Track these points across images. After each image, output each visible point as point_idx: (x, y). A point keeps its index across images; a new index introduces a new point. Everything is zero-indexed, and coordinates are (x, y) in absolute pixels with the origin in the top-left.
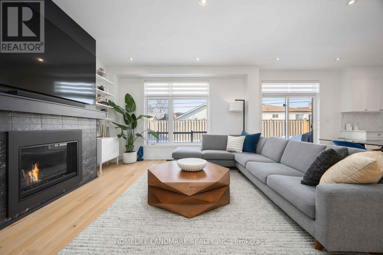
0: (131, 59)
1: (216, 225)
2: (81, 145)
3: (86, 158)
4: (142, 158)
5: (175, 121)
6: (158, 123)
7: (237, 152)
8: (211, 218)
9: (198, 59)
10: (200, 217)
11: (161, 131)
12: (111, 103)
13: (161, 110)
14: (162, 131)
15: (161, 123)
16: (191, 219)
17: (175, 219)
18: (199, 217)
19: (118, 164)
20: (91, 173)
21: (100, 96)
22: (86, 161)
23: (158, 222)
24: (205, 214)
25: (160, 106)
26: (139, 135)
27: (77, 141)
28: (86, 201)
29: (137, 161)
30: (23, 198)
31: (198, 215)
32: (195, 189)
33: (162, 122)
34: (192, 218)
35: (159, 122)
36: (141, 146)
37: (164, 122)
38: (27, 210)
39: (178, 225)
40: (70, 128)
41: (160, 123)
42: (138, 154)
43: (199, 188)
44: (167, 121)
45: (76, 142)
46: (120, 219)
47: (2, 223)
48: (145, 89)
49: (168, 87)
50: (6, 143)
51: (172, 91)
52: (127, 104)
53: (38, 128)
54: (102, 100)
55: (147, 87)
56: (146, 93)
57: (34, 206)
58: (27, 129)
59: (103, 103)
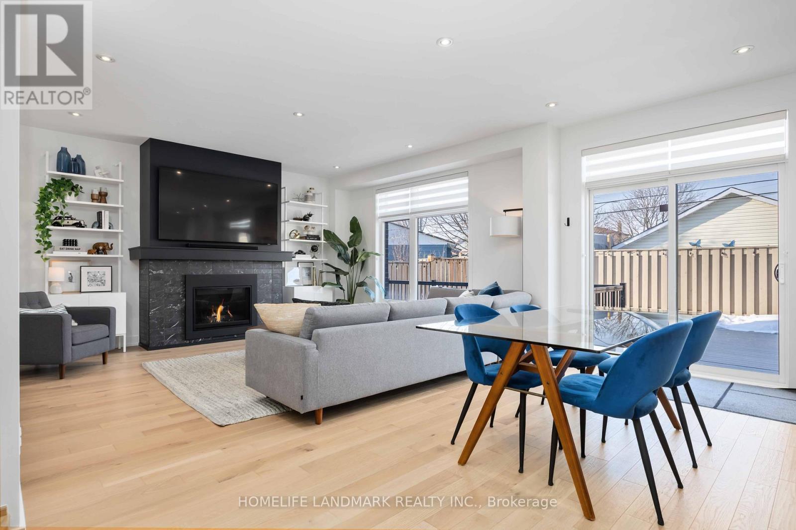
0: (337, 167)
2: (256, 291)
12: (328, 235)
21: (306, 229)
26: (361, 284)
27: (250, 287)
38: (200, 340)
47: (183, 342)
48: (378, 204)
49: (407, 196)
50: (185, 283)
51: (413, 202)
52: (353, 234)
53: (210, 271)
54: (311, 233)
55: (381, 200)
56: (379, 212)
57: (207, 339)
58: (200, 273)
59: (308, 237)
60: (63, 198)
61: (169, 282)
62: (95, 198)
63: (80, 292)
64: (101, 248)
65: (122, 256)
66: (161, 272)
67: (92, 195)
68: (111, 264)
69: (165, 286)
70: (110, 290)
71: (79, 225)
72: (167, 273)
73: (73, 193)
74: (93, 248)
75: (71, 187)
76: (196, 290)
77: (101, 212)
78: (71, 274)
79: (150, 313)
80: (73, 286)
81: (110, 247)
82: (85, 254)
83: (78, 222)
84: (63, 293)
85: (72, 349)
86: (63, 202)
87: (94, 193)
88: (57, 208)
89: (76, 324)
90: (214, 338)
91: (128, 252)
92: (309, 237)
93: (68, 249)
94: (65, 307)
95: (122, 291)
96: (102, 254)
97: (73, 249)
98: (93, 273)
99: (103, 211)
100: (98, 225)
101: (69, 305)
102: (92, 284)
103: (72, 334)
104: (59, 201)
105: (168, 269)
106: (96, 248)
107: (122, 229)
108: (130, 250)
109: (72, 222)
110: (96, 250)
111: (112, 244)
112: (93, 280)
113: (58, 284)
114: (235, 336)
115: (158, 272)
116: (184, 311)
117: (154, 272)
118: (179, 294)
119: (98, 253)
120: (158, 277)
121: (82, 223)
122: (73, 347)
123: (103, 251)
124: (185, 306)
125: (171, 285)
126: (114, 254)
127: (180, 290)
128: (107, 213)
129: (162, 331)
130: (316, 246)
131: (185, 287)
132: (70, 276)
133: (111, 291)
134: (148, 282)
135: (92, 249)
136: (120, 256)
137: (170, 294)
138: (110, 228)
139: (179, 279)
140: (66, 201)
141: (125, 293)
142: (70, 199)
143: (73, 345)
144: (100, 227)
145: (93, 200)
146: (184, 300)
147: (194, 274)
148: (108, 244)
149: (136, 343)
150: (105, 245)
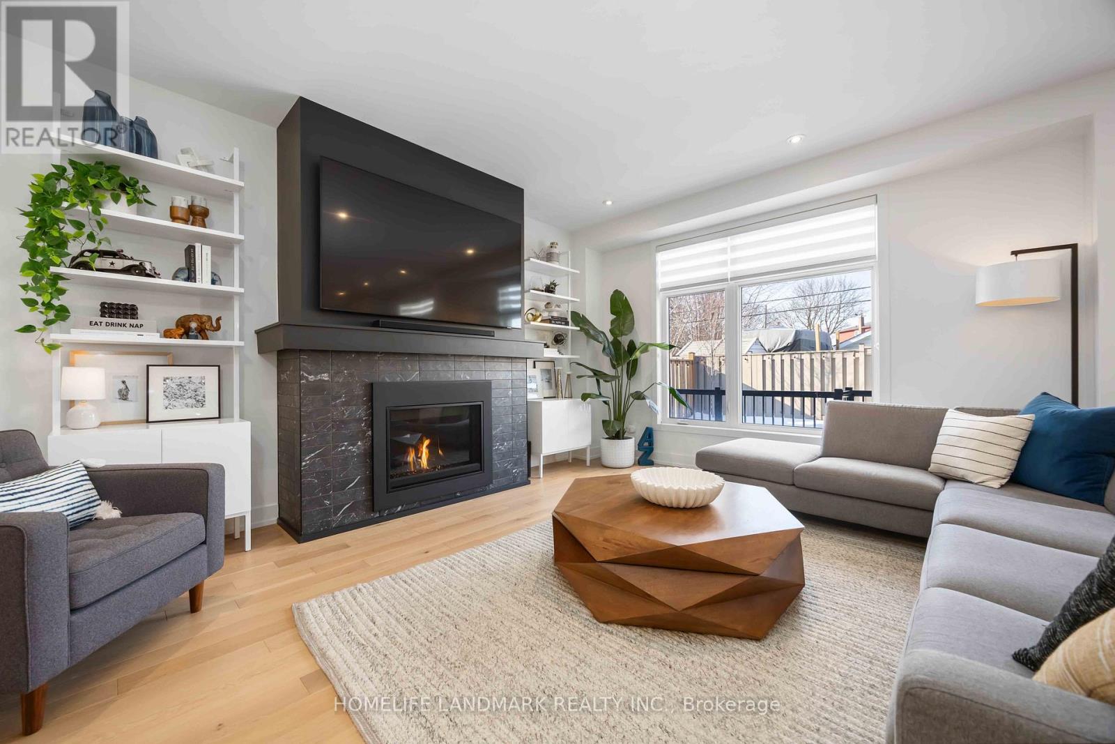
0: (609, 203)
1: (643, 667)
2: (490, 411)
3: (503, 440)
4: (649, 458)
5: (825, 355)
6: (764, 362)
7: (971, 483)
8: (655, 646)
9: (796, 140)
10: (627, 630)
11: (773, 386)
12: (578, 319)
13: (811, 317)
14: (778, 388)
15: (773, 361)
16: (602, 625)
17: (571, 609)
18: (625, 629)
19: (588, 464)
20: (514, 471)
21: (549, 306)
22: (502, 445)
23: (532, 600)
24: (650, 630)
25: (809, 303)
26: (639, 396)
27: (481, 403)
28: (474, 520)
29: (634, 465)
30: (394, 488)
31: (626, 624)
32: (617, 547)
33: (777, 358)
34: (606, 623)
35: (765, 358)
36: (649, 426)
37: (784, 357)
38: (399, 508)
39: (562, 624)
40: (468, 378)
41: (768, 362)
42: (640, 446)
43: (625, 547)
44: (793, 356)
45: (480, 405)
46: (484, 566)
47: (367, 517)
48: (660, 269)
49: (724, 251)
50: (371, 399)
51: (734, 261)
52: (615, 317)
53: (415, 376)
54: (555, 314)
55: (664, 263)
56: (661, 281)
57: (410, 506)
58: (398, 379)
59: (551, 320)
60: (97, 206)
61: (340, 397)
62: (179, 215)
63: (148, 421)
64: (194, 325)
65: (242, 344)
66: (325, 377)
67: (171, 207)
68: (219, 361)
69: (335, 406)
70: (218, 416)
71: (138, 270)
72: (336, 379)
73: (124, 198)
74: (177, 326)
75: (117, 181)
76: (391, 412)
77: (194, 247)
78: (124, 382)
79: (304, 463)
80: (131, 409)
81: (214, 324)
82: (154, 338)
83: (138, 263)
84: (103, 424)
85: (70, 624)
86: (97, 212)
87: (177, 204)
88: (79, 225)
89: (116, 514)
90: (423, 503)
91: (255, 337)
92: (555, 321)
93: (112, 324)
94: (87, 467)
95: (242, 417)
96: (196, 338)
97: (124, 325)
98: (178, 382)
99: (198, 246)
100: (186, 276)
101: (98, 463)
102: (175, 403)
103: (72, 577)
104: (84, 208)
105: (337, 373)
106: (183, 326)
107: (241, 286)
108: (258, 332)
109: (119, 264)
110: (183, 330)
111: (219, 319)
112: (175, 394)
113: (90, 407)
114: (458, 494)
115: (319, 377)
116: (370, 454)
117: (311, 378)
118: (360, 420)
119: (188, 337)
120: (319, 388)
121: (148, 266)
122: (74, 618)
123: (199, 332)
124: (372, 446)
125: (343, 404)
126: (225, 339)
127: (361, 412)
128: (207, 250)
129: (328, 498)
130: (560, 335)
131: (372, 407)
132: (123, 386)
133: (219, 418)
134: (297, 398)
135: (174, 327)
136: (236, 342)
137: (343, 422)
138: (213, 282)
139: (359, 391)
140: (103, 211)
141: (249, 423)
142: (117, 210)
143: (73, 610)
144: (191, 277)
145: (174, 218)
146: (370, 433)
147: (388, 380)
148: (210, 318)
149: (272, 518)
150: (204, 319)
